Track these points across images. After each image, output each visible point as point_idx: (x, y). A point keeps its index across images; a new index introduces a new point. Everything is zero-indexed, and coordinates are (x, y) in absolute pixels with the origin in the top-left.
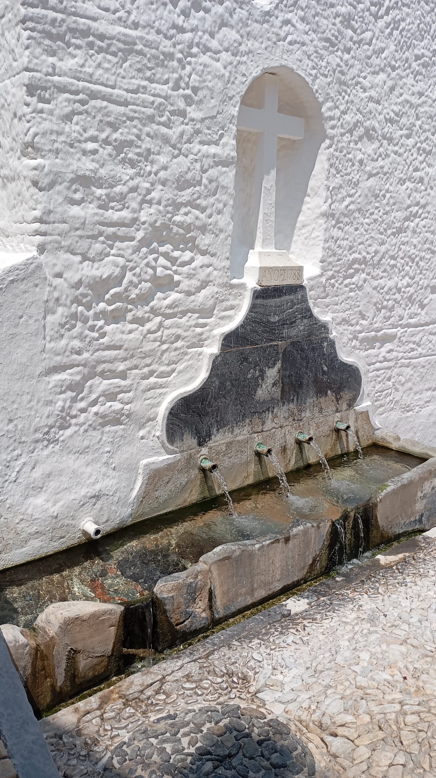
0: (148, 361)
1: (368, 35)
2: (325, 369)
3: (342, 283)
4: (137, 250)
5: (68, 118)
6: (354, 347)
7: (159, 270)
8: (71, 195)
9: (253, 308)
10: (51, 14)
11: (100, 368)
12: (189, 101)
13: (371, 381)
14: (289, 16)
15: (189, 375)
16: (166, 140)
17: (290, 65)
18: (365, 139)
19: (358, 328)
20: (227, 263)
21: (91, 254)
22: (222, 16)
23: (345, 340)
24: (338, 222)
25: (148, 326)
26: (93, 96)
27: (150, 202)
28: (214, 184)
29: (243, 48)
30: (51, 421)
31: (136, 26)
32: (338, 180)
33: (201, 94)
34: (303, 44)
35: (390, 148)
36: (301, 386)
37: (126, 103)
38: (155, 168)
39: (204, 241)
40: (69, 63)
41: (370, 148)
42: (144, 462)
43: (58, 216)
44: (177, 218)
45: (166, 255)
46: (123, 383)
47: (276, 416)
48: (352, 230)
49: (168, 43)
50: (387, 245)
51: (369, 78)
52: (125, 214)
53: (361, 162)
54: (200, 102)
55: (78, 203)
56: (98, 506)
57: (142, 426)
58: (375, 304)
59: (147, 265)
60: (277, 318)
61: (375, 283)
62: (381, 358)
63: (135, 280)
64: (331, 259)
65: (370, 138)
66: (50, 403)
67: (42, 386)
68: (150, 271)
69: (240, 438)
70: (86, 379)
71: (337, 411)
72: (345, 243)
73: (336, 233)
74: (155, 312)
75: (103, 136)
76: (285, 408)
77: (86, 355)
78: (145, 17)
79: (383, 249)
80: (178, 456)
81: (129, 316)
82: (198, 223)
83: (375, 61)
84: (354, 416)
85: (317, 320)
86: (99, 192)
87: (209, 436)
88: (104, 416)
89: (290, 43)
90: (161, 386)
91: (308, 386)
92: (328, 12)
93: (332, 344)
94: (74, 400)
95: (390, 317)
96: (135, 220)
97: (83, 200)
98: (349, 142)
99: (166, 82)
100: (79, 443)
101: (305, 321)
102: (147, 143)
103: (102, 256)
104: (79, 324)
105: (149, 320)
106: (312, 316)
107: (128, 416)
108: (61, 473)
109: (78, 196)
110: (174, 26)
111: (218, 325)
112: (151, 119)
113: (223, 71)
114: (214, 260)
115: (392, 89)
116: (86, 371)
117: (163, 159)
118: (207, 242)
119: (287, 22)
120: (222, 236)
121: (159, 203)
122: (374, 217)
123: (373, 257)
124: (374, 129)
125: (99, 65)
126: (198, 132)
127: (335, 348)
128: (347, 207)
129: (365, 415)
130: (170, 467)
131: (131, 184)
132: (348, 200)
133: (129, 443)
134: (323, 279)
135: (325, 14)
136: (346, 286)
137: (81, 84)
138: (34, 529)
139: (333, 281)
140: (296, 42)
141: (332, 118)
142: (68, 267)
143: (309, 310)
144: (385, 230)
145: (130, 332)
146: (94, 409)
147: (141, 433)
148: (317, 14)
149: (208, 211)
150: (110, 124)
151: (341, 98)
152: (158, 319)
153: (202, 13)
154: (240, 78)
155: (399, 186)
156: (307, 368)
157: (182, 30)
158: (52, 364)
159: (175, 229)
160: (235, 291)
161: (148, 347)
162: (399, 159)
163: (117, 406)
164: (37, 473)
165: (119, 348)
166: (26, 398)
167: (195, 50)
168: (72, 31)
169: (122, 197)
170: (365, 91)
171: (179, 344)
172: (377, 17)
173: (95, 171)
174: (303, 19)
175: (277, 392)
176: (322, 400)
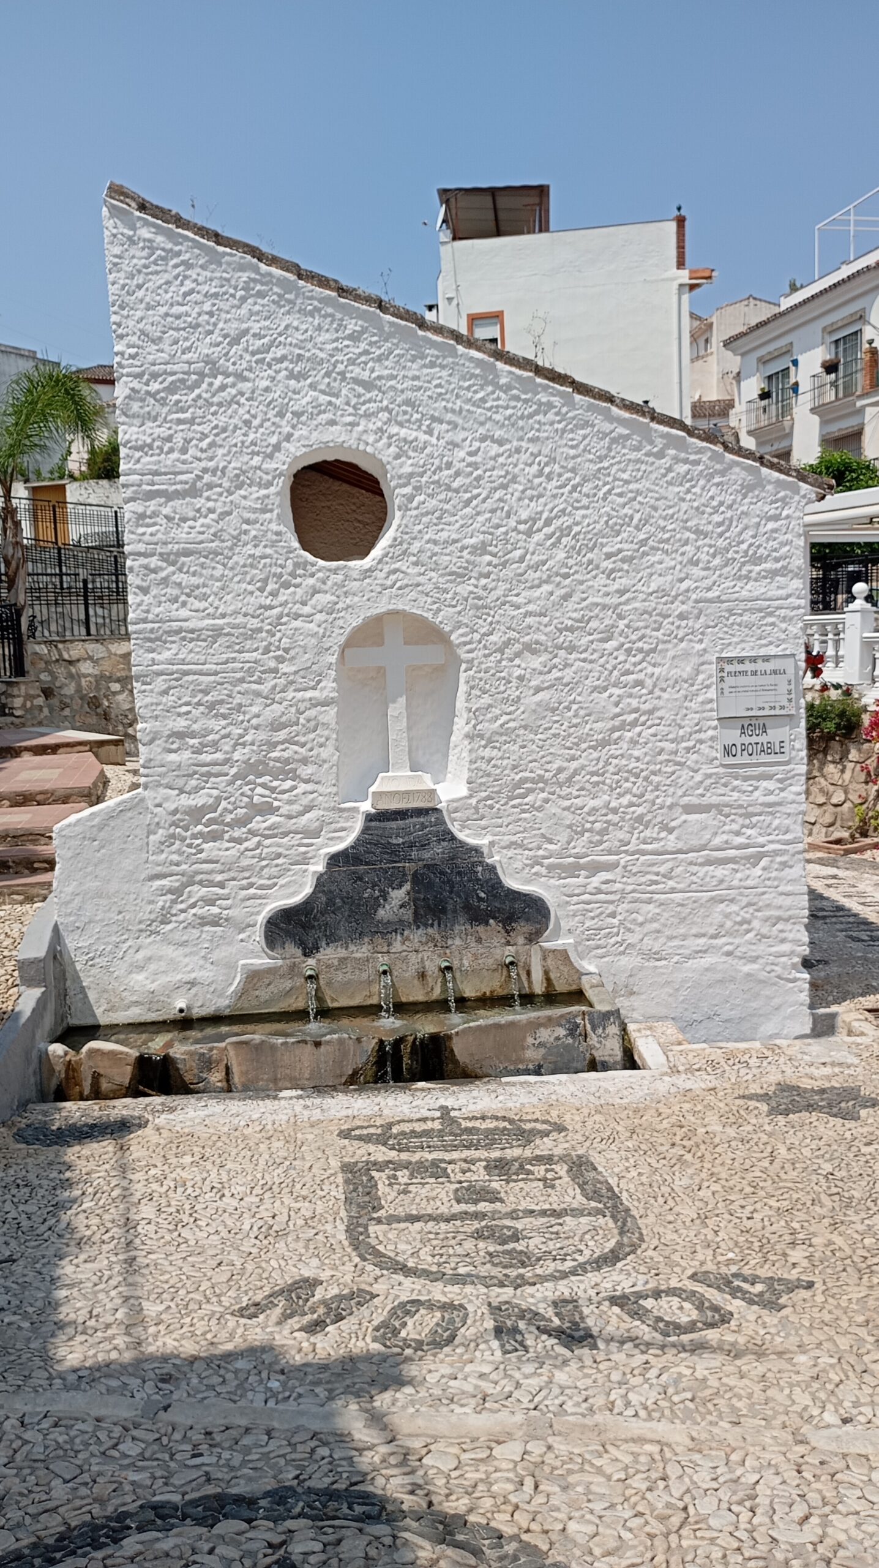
0: (247, 874)
1: (518, 553)
2: (483, 895)
3: (506, 804)
4: (231, 783)
5: (165, 692)
6: (535, 874)
7: (256, 799)
8: (168, 746)
9: (365, 830)
10: (150, 626)
11: (198, 878)
12: (280, 660)
13: (574, 915)
14: (397, 565)
15: (292, 890)
16: (258, 694)
17: (401, 607)
18: (527, 654)
19: (541, 852)
20: (334, 790)
21: (188, 788)
22: (313, 587)
23: (518, 865)
24: (490, 741)
25: (246, 845)
26: (186, 673)
27: (244, 745)
28: (313, 723)
29: (340, 606)
30: (153, 917)
31: (223, 616)
32: (486, 700)
33: (292, 653)
34: (418, 585)
35: (573, 656)
36: (444, 911)
37: (216, 673)
38: (247, 717)
39: (306, 771)
40: (167, 655)
41: (536, 662)
42: (242, 962)
43: (157, 763)
44: (273, 755)
45: (264, 786)
46: (221, 891)
47: (408, 939)
48: (516, 747)
49: (255, 621)
50: (581, 761)
51: (524, 594)
52: (219, 756)
53: (521, 678)
54: (293, 658)
55: (175, 751)
56: (193, 991)
57: (242, 930)
58: (570, 826)
59: (242, 794)
60: (401, 840)
61: (567, 803)
62: (590, 888)
63: (230, 807)
64: (483, 780)
65: (534, 652)
66: (151, 902)
67: (145, 889)
68: (246, 799)
69: (358, 955)
70: (185, 886)
71: (508, 943)
72: (505, 762)
73: (487, 753)
74: (253, 833)
75: (196, 700)
76: (420, 932)
77: (184, 867)
78: (232, 608)
79: (574, 765)
80: (280, 962)
81: (226, 836)
82: (296, 757)
83: (531, 575)
84: (539, 954)
85: (462, 844)
86: (192, 742)
87: (317, 949)
88: (202, 918)
89: (400, 588)
90: (260, 897)
91: (455, 911)
92: (450, 548)
93: (492, 869)
94: (174, 902)
95: (601, 843)
96: (226, 761)
97: (179, 749)
98: (500, 661)
99: (257, 649)
100: (177, 936)
101: (445, 844)
102: (238, 699)
103: (197, 789)
104: (178, 842)
105: (246, 840)
106: (453, 838)
107: (226, 920)
108: (160, 959)
109: (174, 746)
110: (261, 607)
111: (327, 845)
112: (242, 680)
113: (316, 629)
114: (316, 787)
115: (566, 597)
116: (184, 879)
117: (255, 709)
118: (309, 772)
119: (395, 571)
120: (326, 766)
121: (252, 744)
122: (552, 731)
123: (555, 775)
124: (537, 642)
125: (191, 651)
126: (292, 683)
127: (496, 874)
128: (502, 725)
129: (563, 955)
130: (271, 971)
131: (223, 732)
132: (505, 718)
133: (230, 944)
134: (474, 801)
135: (447, 551)
136: (514, 807)
137: (175, 667)
138: (134, 998)
139: (489, 802)
140: (407, 586)
141: (465, 644)
142: (167, 799)
143: (450, 833)
144: (577, 744)
145: (227, 849)
146: (193, 911)
147: (241, 936)
148: (435, 554)
149: (308, 746)
150: (201, 691)
151: (481, 621)
152: (257, 839)
153: (292, 589)
154: (337, 631)
155: (595, 694)
156: (451, 892)
157: (271, 608)
158: (154, 872)
159: (271, 763)
160: (346, 814)
161: (245, 862)
162: (589, 666)
163: (215, 910)
164: (140, 956)
165: (217, 862)
166: (133, 896)
167: (285, 619)
168: (166, 632)
169: (215, 744)
170: (518, 607)
171: (280, 861)
172: (529, 533)
173: (188, 727)
174: (416, 564)
175: (408, 914)
176: (481, 929)
